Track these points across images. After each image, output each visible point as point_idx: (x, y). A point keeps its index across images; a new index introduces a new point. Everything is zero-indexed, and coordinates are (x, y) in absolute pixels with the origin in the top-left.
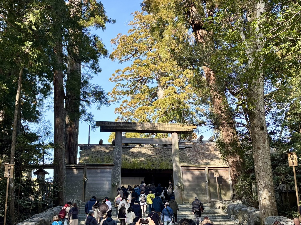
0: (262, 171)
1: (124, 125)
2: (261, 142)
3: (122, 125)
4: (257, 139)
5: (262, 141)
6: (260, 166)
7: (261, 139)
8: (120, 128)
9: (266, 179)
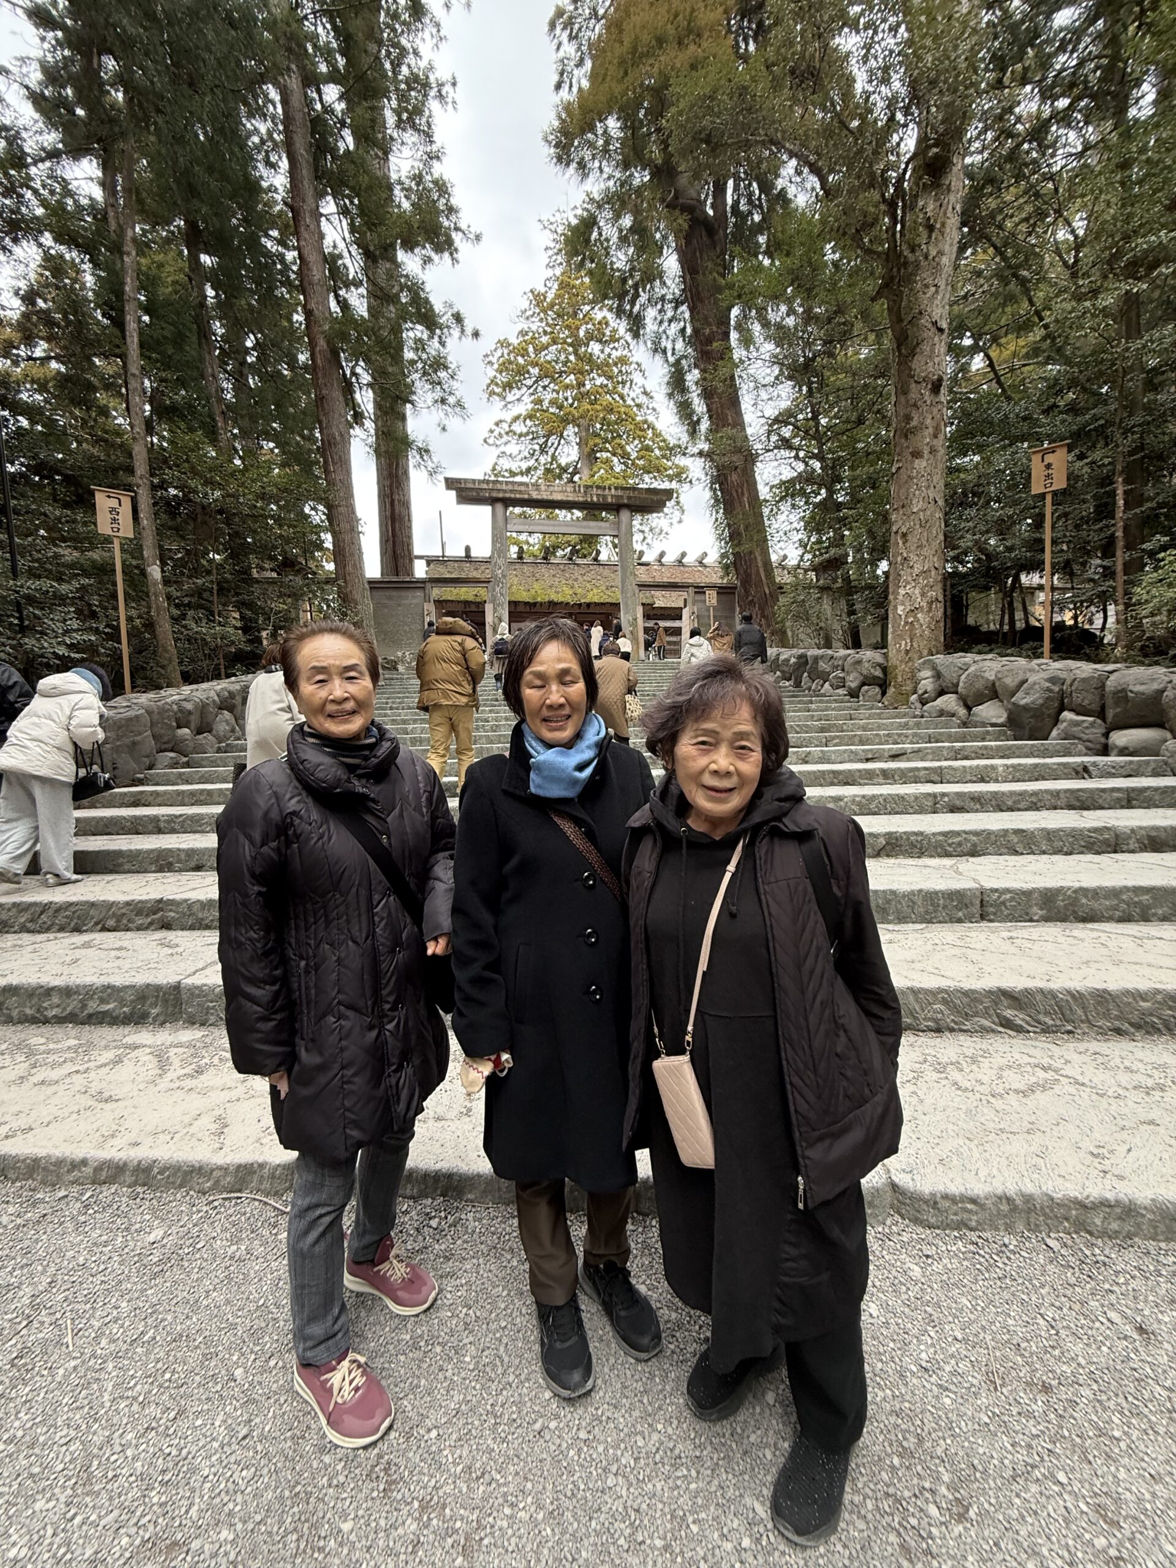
1: (510, 487)
2: (926, 433)
3: (504, 487)
4: (914, 423)
5: (931, 430)
7: (928, 421)
8: (501, 495)
9: (926, 551)
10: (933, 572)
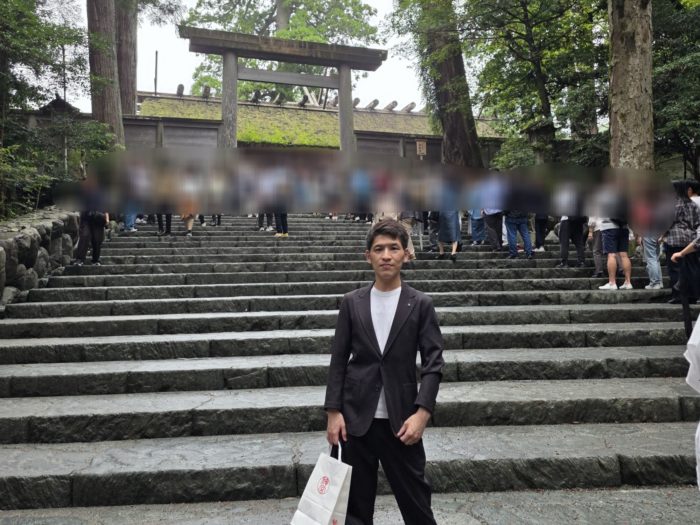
0: (633, 110)
1: (242, 40)
2: (638, 37)
3: (236, 39)
4: (629, 29)
5: (641, 36)
6: (631, 97)
7: (639, 29)
8: (233, 46)
9: (641, 129)
10: (647, 146)
